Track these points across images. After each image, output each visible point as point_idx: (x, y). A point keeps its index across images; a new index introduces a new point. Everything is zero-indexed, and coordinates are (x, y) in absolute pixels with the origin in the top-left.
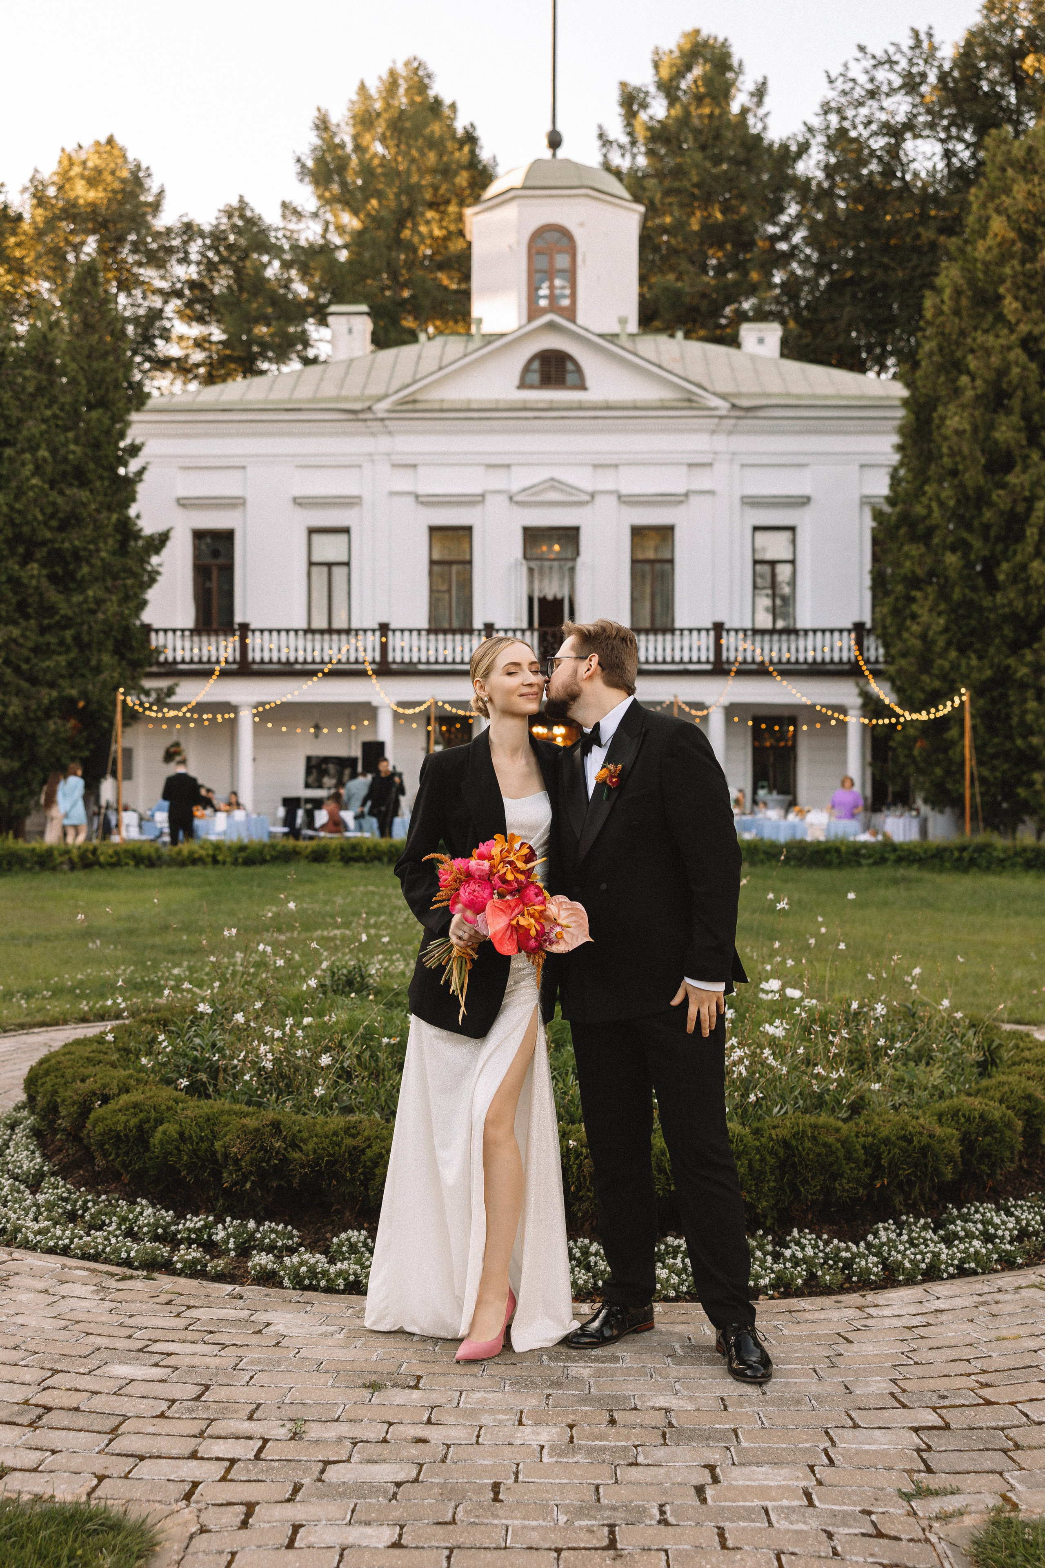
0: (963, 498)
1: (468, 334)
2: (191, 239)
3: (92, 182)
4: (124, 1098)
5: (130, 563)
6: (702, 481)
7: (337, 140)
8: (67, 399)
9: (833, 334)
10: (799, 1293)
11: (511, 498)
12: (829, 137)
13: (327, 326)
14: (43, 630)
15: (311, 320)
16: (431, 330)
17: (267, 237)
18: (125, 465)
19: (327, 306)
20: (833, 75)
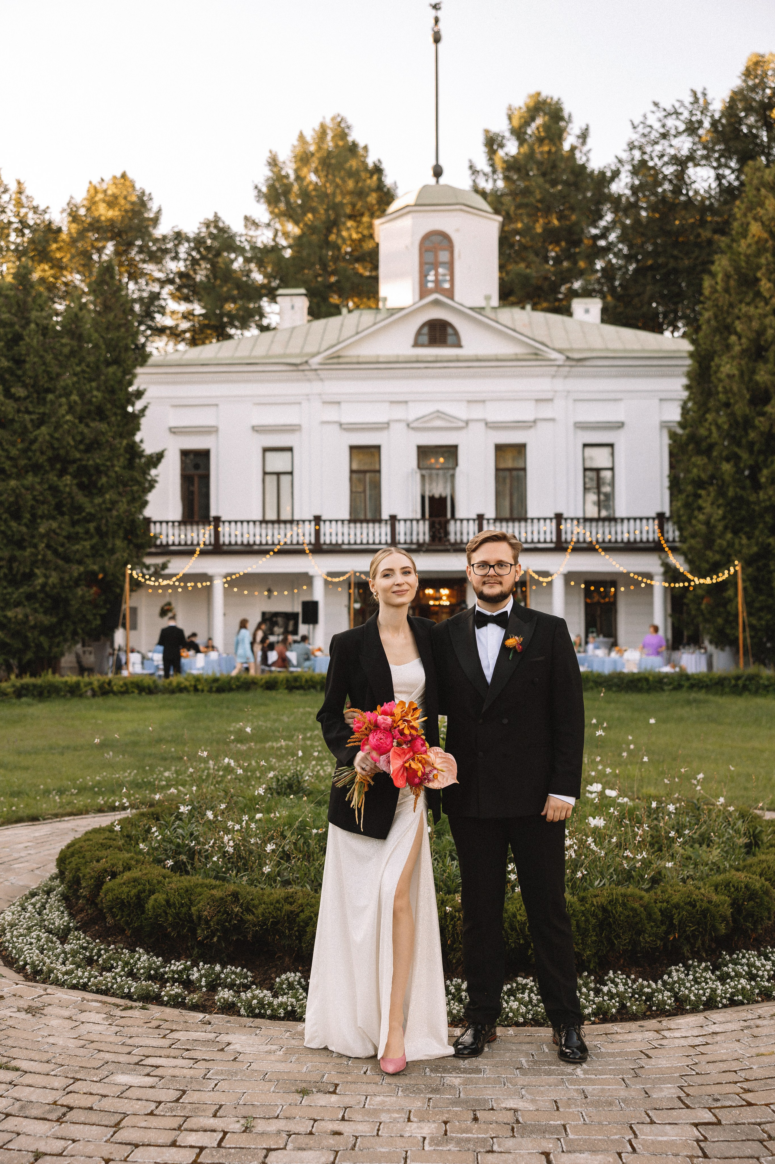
0: (734, 423)
1: (377, 308)
2: (180, 243)
3: (111, 204)
4: (127, 875)
5: (136, 474)
6: (546, 411)
7: (283, 173)
8: (91, 359)
9: (639, 305)
10: (613, 1019)
11: (408, 425)
12: (633, 166)
13: (276, 302)
14: (74, 524)
15: (265, 299)
16: (351, 304)
17: (234, 241)
18: (133, 405)
19: (276, 289)
20: (636, 123)
